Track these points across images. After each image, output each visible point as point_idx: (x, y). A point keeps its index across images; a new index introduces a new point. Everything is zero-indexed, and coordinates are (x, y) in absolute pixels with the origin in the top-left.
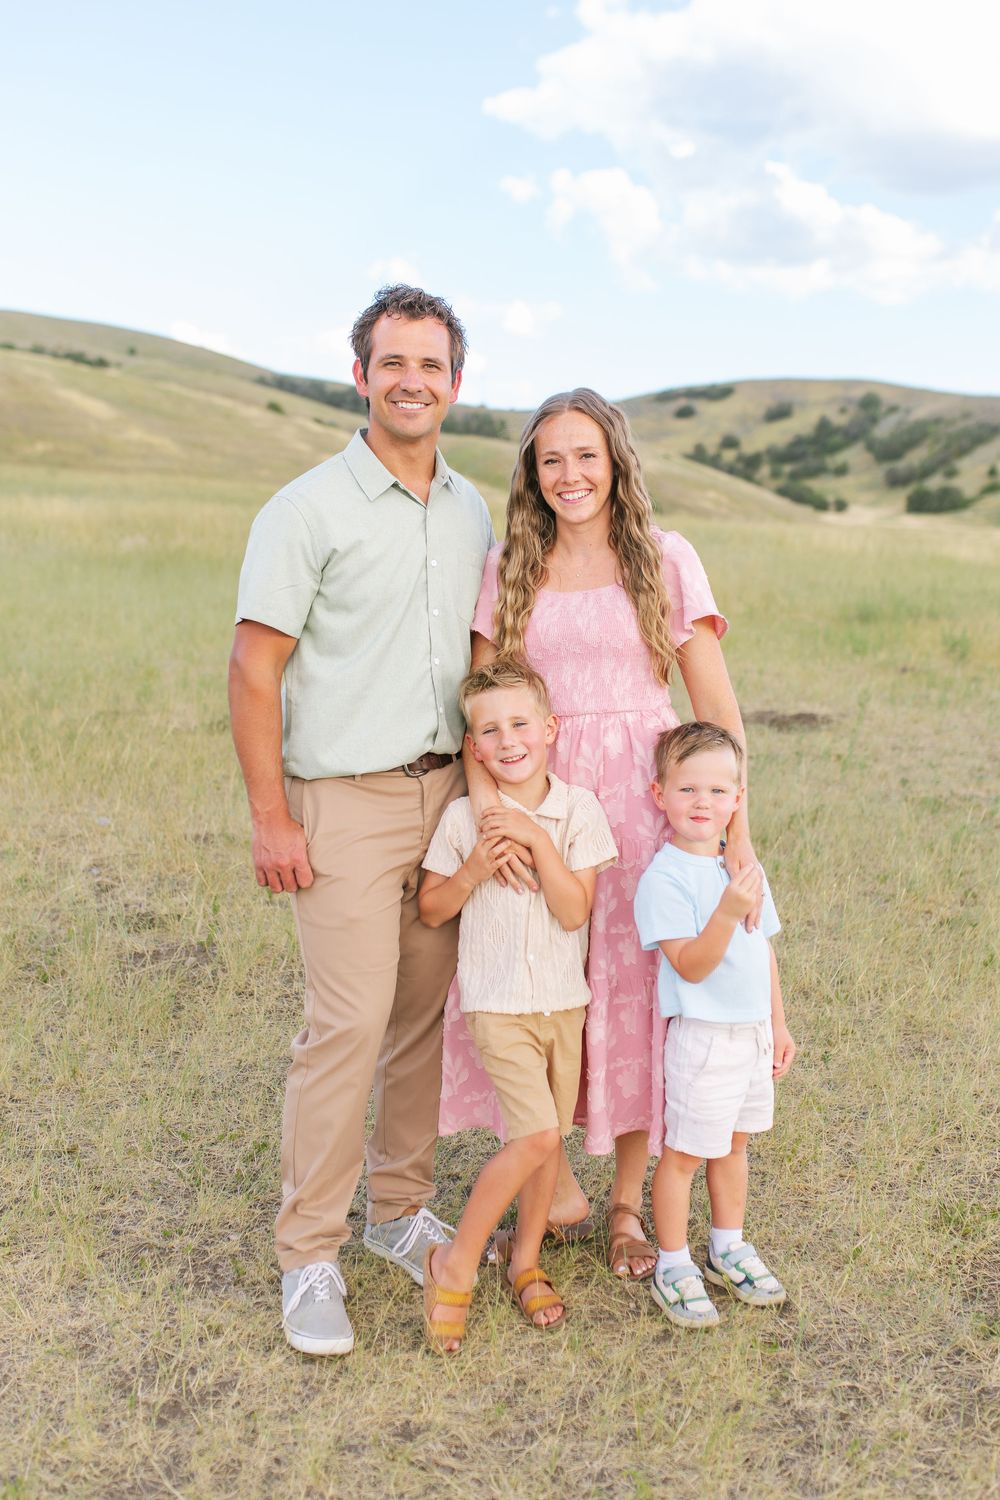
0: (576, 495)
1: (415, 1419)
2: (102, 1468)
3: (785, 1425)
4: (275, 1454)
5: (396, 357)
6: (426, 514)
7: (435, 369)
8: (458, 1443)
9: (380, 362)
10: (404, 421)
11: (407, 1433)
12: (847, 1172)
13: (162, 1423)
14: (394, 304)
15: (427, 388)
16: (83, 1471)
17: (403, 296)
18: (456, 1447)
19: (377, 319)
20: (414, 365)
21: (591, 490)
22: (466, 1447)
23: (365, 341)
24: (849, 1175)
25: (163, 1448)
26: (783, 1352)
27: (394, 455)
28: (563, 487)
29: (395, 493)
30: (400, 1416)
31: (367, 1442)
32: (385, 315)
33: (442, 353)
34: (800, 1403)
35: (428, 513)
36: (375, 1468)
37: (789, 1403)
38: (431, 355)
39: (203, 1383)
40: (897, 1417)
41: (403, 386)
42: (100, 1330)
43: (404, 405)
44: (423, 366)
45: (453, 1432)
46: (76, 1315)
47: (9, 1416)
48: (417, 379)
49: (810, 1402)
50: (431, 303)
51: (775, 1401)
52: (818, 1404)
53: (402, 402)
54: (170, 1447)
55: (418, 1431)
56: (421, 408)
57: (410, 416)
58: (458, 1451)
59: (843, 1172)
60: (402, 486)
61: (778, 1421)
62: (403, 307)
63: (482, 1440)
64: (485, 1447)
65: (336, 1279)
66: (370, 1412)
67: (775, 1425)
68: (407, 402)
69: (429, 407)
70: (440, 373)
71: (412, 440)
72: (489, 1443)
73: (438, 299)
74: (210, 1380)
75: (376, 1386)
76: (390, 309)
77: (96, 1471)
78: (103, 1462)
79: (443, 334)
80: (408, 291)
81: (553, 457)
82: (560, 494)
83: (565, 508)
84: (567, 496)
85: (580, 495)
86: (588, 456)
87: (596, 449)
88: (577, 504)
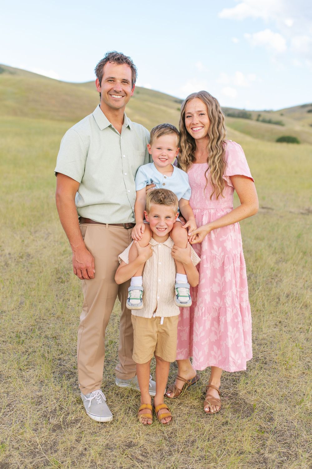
0: (197, 129)
1: (134, 441)
2: (32, 443)
3: (260, 462)
4: (85, 447)
5: (112, 78)
6: (120, 138)
7: (126, 84)
8: (146, 451)
9: (106, 80)
10: (114, 102)
11: (130, 445)
12: (306, 371)
13: (54, 431)
14: (112, 58)
15: (123, 90)
16: (25, 443)
17: (115, 55)
18: (145, 453)
19: (106, 63)
20: (119, 81)
21: (203, 127)
22: (148, 453)
23: (101, 71)
24: (306, 373)
25: (52, 439)
26: (266, 435)
27: (110, 114)
28: (193, 125)
29: (110, 129)
30: (129, 439)
31: (116, 447)
32: (108, 62)
33: (128, 77)
34: (267, 455)
35: (121, 138)
36: (116, 457)
37: (263, 454)
38: (125, 78)
39: (71, 419)
40: (301, 465)
41: (115, 89)
42: (45, 397)
43: (115, 96)
44: (122, 82)
45: (145, 447)
46: (40, 391)
47: (10, 422)
48: (120, 87)
49: (270, 455)
50: (126, 59)
51: (258, 452)
52: (273, 456)
53: (114, 95)
54: (54, 439)
55: (134, 445)
56: (121, 98)
57: (116, 100)
58: (145, 454)
59: (304, 371)
60: (113, 126)
61: (257, 460)
62: (116, 59)
63: (154, 451)
64: (154, 454)
65: (102, 395)
66: (120, 437)
67: (256, 462)
68: (115, 95)
69: (124, 97)
70: (128, 85)
71: (117, 109)
72: (156, 453)
73: (128, 57)
74: (73, 418)
75: (124, 427)
76: (111, 60)
77: (30, 444)
78: (33, 441)
79: (129, 70)
80: (117, 54)
81: (189, 115)
82: (192, 129)
83: (193, 133)
84: (195, 129)
85: (199, 128)
86: (202, 114)
87: (205, 112)
88: (197, 132)
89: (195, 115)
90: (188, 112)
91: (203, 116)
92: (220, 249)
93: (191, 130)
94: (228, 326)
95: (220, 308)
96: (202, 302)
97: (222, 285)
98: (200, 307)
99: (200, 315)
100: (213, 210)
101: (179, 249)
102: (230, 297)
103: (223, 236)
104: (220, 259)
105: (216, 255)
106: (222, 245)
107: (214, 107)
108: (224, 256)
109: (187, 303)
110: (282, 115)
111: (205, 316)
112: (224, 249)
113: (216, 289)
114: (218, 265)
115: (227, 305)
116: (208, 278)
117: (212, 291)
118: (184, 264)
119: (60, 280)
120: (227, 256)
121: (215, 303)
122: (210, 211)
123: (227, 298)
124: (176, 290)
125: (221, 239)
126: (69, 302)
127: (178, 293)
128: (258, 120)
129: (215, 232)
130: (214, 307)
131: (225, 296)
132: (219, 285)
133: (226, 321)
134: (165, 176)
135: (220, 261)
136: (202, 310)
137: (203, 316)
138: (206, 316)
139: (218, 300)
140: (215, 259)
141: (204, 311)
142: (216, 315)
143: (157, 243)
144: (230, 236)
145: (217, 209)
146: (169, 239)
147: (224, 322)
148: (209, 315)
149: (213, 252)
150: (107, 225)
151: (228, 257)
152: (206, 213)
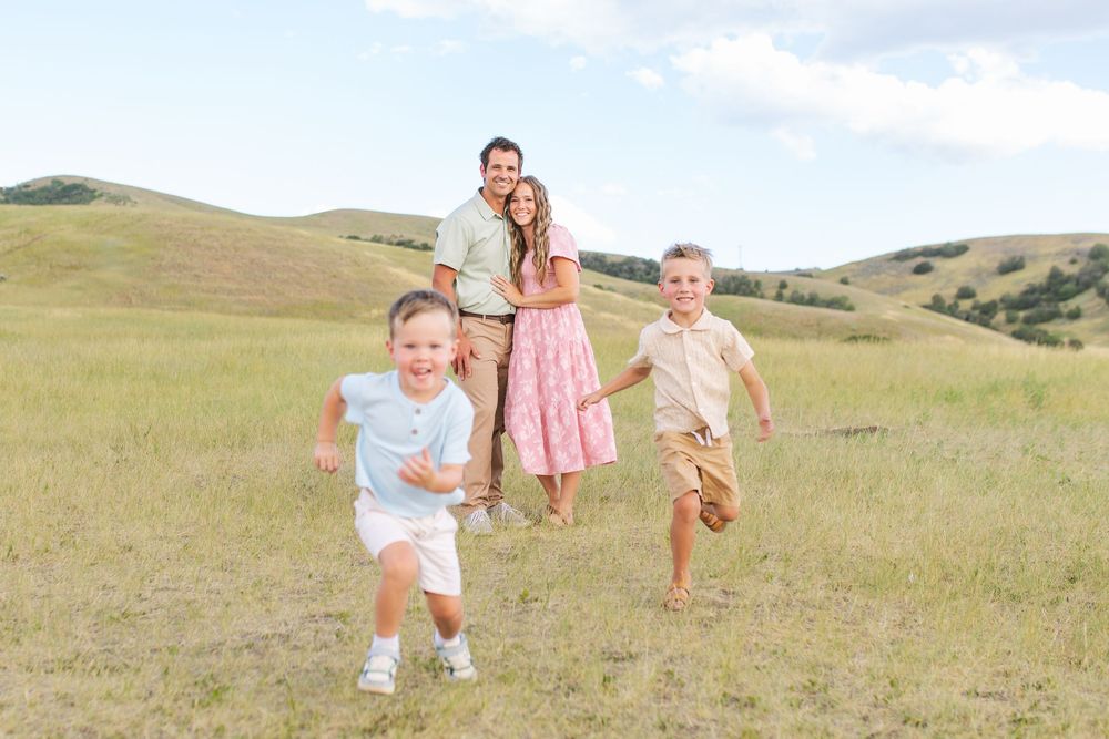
5: (498, 165)
7: (512, 170)
9: (492, 167)
10: (500, 189)
15: (509, 177)
17: (501, 141)
19: (491, 150)
20: (504, 168)
21: (529, 213)
23: (486, 158)
27: (494, 201)
32: (494, 149)
33: (515, 164)
38: (511, 165)
41: (500, 176)
43: (500, 183)
44: (508, 169)
48: (506, 174)
62: (501, 145)
69: (509, 184)
70: (514, 172)
71: (501, 196)
76: (496, 146)
81: (515, 199)
82: (516, 214)
83: (518, 219)
84: (520, 214)
85: (524, 214)
86: (529, 200)
88: (523, 218)
89: (522, 200)
110: (844, 281)
128: (779, 298)
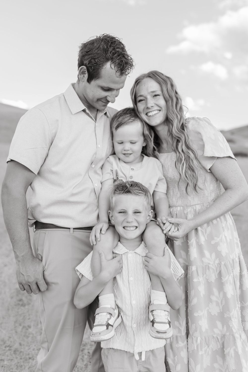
21: (160, 110)
28: (147, 110)
29: (84, 113)
35: (97, 125)
60: (87, 111)
81: (142, 98)
82: (147, 114)
83: (149, 120)
84: (150, 114)
85: (155, 112)
86: (156, 96)
87: (159, 92)
88: (155, 117)
89: (149, 97)
90: (139, 95)
91: (158, 97)
92: (214, 255)
93: (146, 116)
94: (241, 360)
95: (224, 336)
96: (196, 331)
97: (222, 304)
98: (195, 337)
99: (196, 348)
100: (198, 206)
101: (155, 258)
102: (235, 318)
103: (215, 238)
104: (215, 269)
105: (209, 264)
106: (214, 249)
107: (169, 86)
108: (220, 264)
109: (166, 332)
111: (201, 350)
112: (219, 255)
113: (215, 310)
114: (213, 277)
115: (234, 331)
116: (202, 296)
117: (209, 313)
118: (161, 279)
119: (21, 303)
120: (223, 263)
121: (216, 331)
122: (195, 208)
123: (233, 319)
124: (150, 314)
125: (213, 242)
126: (30, 330)
127: (154, 318)
129: (205, 234)
130: (214, 335)
131: (230, 318)
132: (217, 304)
133: (236, 353)
134: (132, 167)
135: (215, 271)
136: (197, 341)
137: (199, 350)
138: (203, 349)
139: (219, 324)
140: (209, 269)
141: (199, 343)
142: (219, 347)
143: (127, 251)
144: (224, 237)
145: (203, 204)
146: (143, 245)
147: (233, 355)
148: (208, 347)
149: (205, 260)
150: (72, 230)
151: (225, 265)
152: (191, 210)
